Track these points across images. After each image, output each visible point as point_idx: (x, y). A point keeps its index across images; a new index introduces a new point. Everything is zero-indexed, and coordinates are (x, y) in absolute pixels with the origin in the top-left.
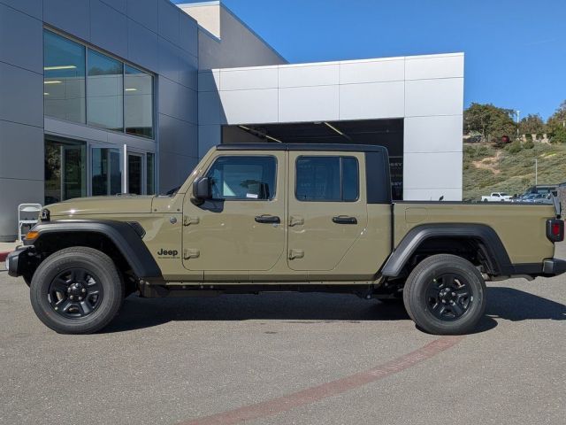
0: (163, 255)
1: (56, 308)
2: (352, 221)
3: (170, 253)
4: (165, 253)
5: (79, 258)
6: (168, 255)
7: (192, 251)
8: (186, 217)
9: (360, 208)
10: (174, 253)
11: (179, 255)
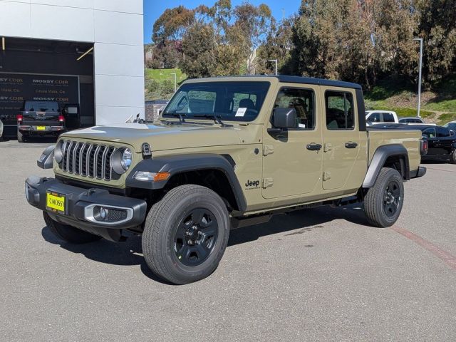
0: (249, 187)
3: (254, 183)
4: (251, 184)
6: (253, 186)
10: (256, 183)
11: (260, 185)
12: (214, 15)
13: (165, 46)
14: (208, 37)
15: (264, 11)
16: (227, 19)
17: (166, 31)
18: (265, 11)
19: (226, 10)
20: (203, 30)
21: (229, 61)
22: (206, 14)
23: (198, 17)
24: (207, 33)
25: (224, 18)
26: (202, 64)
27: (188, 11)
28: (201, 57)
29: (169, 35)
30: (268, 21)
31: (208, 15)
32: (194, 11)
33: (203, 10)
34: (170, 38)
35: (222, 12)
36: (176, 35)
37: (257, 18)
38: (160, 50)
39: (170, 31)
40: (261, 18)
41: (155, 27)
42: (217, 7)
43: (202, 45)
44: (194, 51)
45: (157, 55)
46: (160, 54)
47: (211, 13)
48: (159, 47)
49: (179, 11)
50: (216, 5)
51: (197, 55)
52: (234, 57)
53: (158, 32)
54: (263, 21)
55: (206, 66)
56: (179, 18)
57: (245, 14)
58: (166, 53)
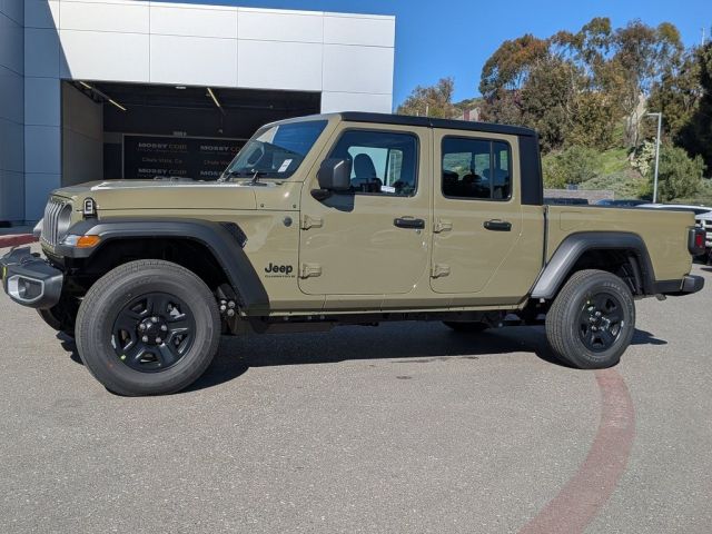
0: (272, 273)
1: (123, 357)
2: (505, 227)
3: (282, 269)
4: (276, 269)
5: (161, 277)
6: (279, 273)
7: (313, 267)
8: (306, 217)
9: (512, 209)
10: (287, 269)
11: (295, 272)
12: (580, 47)
13: (499, 99)
14: (563, 82)
15: (668, 35)
16: (603, 50)
17: (501, 75)
18: (669, 33)
19: (601, 36)
20: (557, 71)
21: (594, 120)
22: (568, 45)
23: (554, 50)
24: (563, 75)
25: (598, 50)
26: (551, 125)
27: (539, 42)
28: (549, 114)
29: (505, 82)
30: (672, 50)
31: (571, 47)
32: (549, 41)
33: (563, 39)
34: (508, 87)
35: (595, 41)
36: (516, 81)
37: (652, 46)
38: (490, 106)
39: (507, 76)
40: (661, 46)
41: (484, 69)
42: (587, 32)
43: (553, 95)
44: (539, 105)
45: (485, 113)
46: (489, 113)
47: (576, 42)
48: (490, 101)
49: (524, 42)
50: (585, 29)
51: (543, 111)
52: (603, 113)
53: (489, 78)
54: (664, 50)
55: (558, 129)
56: (523, 53)
57: (634, 40)
58: (498, 110)
